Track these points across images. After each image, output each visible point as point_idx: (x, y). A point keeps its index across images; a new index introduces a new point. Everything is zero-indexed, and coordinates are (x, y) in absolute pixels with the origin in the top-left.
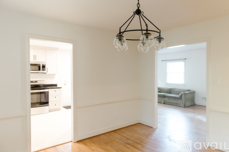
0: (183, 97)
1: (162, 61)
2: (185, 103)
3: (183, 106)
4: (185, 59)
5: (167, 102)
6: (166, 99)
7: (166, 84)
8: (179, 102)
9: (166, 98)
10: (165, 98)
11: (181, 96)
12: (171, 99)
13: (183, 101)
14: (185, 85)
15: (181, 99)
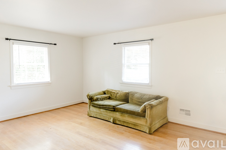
0: (148, 112)
1: (115, 44)
2: (151, 124)
3: (147, 132)
4: (152, 40)
5: (119, 121)
6: (117, 115)
7: (121, 83)
8: (140, 121)
9: (117, 113)
10: (115, 113)
11: (144, 111)
12: (126, 115)
13: (146, 122)
14: (151, 86)
15: (145, 117)
